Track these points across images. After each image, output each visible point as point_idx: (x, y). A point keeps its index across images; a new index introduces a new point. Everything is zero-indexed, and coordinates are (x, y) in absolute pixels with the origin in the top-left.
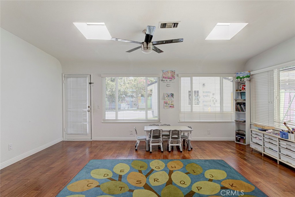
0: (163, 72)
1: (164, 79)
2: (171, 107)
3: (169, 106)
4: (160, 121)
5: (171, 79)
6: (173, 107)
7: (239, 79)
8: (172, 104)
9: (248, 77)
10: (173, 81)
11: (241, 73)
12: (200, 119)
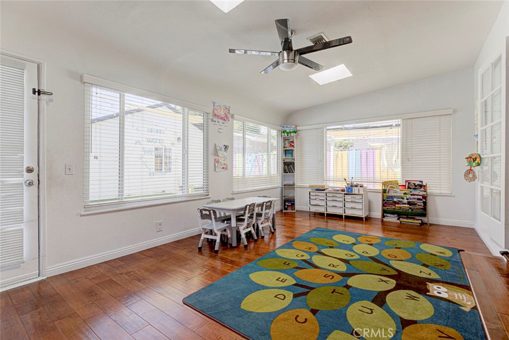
0: (214, 106)
1: (215, 119)
2: (223, 168)
3: (222, 167)
4: (208, 195)
5: (224, 120)
6: (226, 168)
7: (286, 134)
8: (225, 164)
9: (295, 132)
10: (226, 124)
11: (287, 127)
12: (253, 187)
